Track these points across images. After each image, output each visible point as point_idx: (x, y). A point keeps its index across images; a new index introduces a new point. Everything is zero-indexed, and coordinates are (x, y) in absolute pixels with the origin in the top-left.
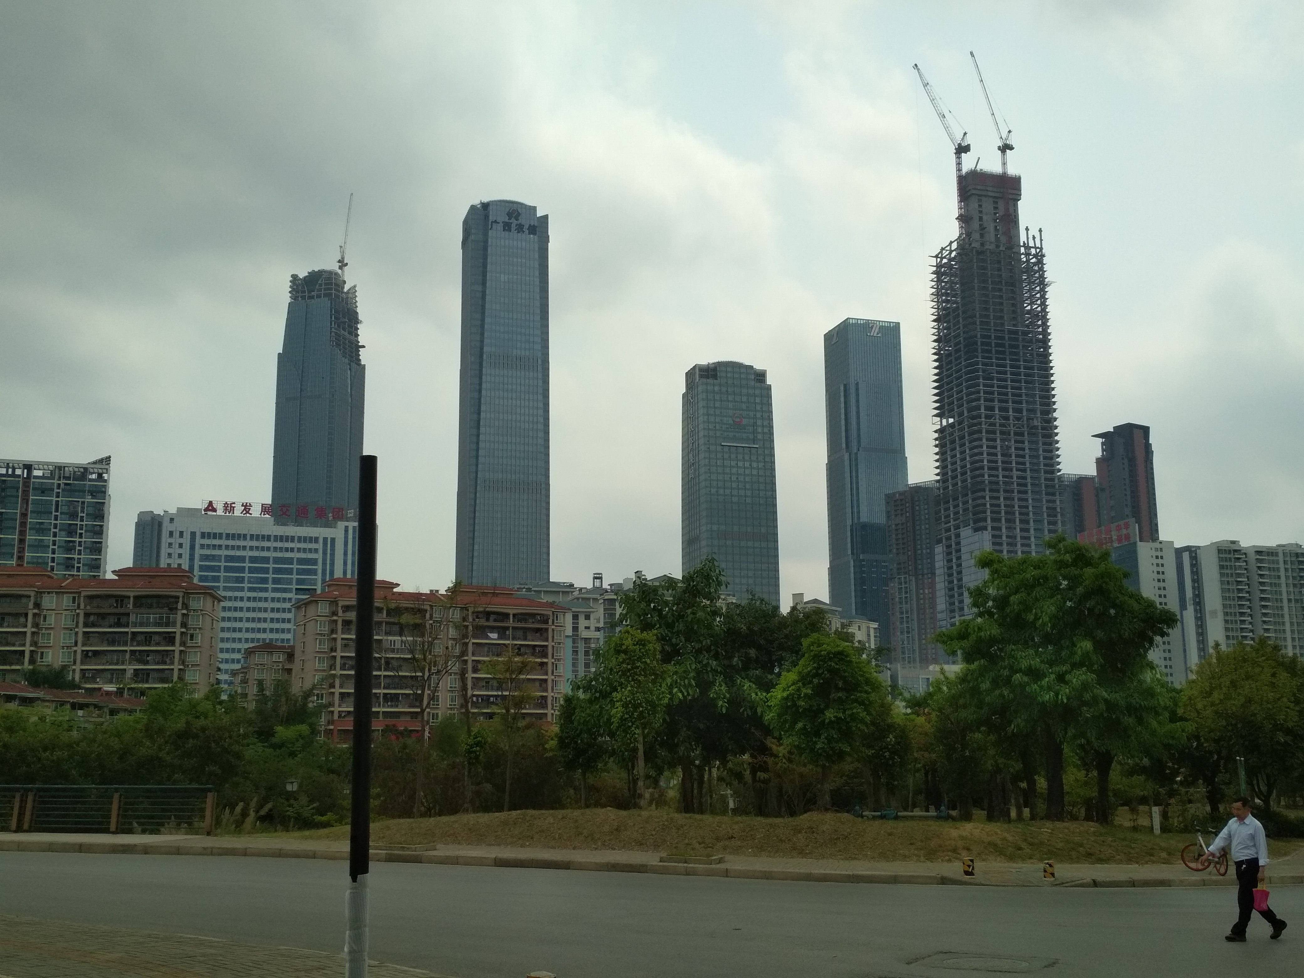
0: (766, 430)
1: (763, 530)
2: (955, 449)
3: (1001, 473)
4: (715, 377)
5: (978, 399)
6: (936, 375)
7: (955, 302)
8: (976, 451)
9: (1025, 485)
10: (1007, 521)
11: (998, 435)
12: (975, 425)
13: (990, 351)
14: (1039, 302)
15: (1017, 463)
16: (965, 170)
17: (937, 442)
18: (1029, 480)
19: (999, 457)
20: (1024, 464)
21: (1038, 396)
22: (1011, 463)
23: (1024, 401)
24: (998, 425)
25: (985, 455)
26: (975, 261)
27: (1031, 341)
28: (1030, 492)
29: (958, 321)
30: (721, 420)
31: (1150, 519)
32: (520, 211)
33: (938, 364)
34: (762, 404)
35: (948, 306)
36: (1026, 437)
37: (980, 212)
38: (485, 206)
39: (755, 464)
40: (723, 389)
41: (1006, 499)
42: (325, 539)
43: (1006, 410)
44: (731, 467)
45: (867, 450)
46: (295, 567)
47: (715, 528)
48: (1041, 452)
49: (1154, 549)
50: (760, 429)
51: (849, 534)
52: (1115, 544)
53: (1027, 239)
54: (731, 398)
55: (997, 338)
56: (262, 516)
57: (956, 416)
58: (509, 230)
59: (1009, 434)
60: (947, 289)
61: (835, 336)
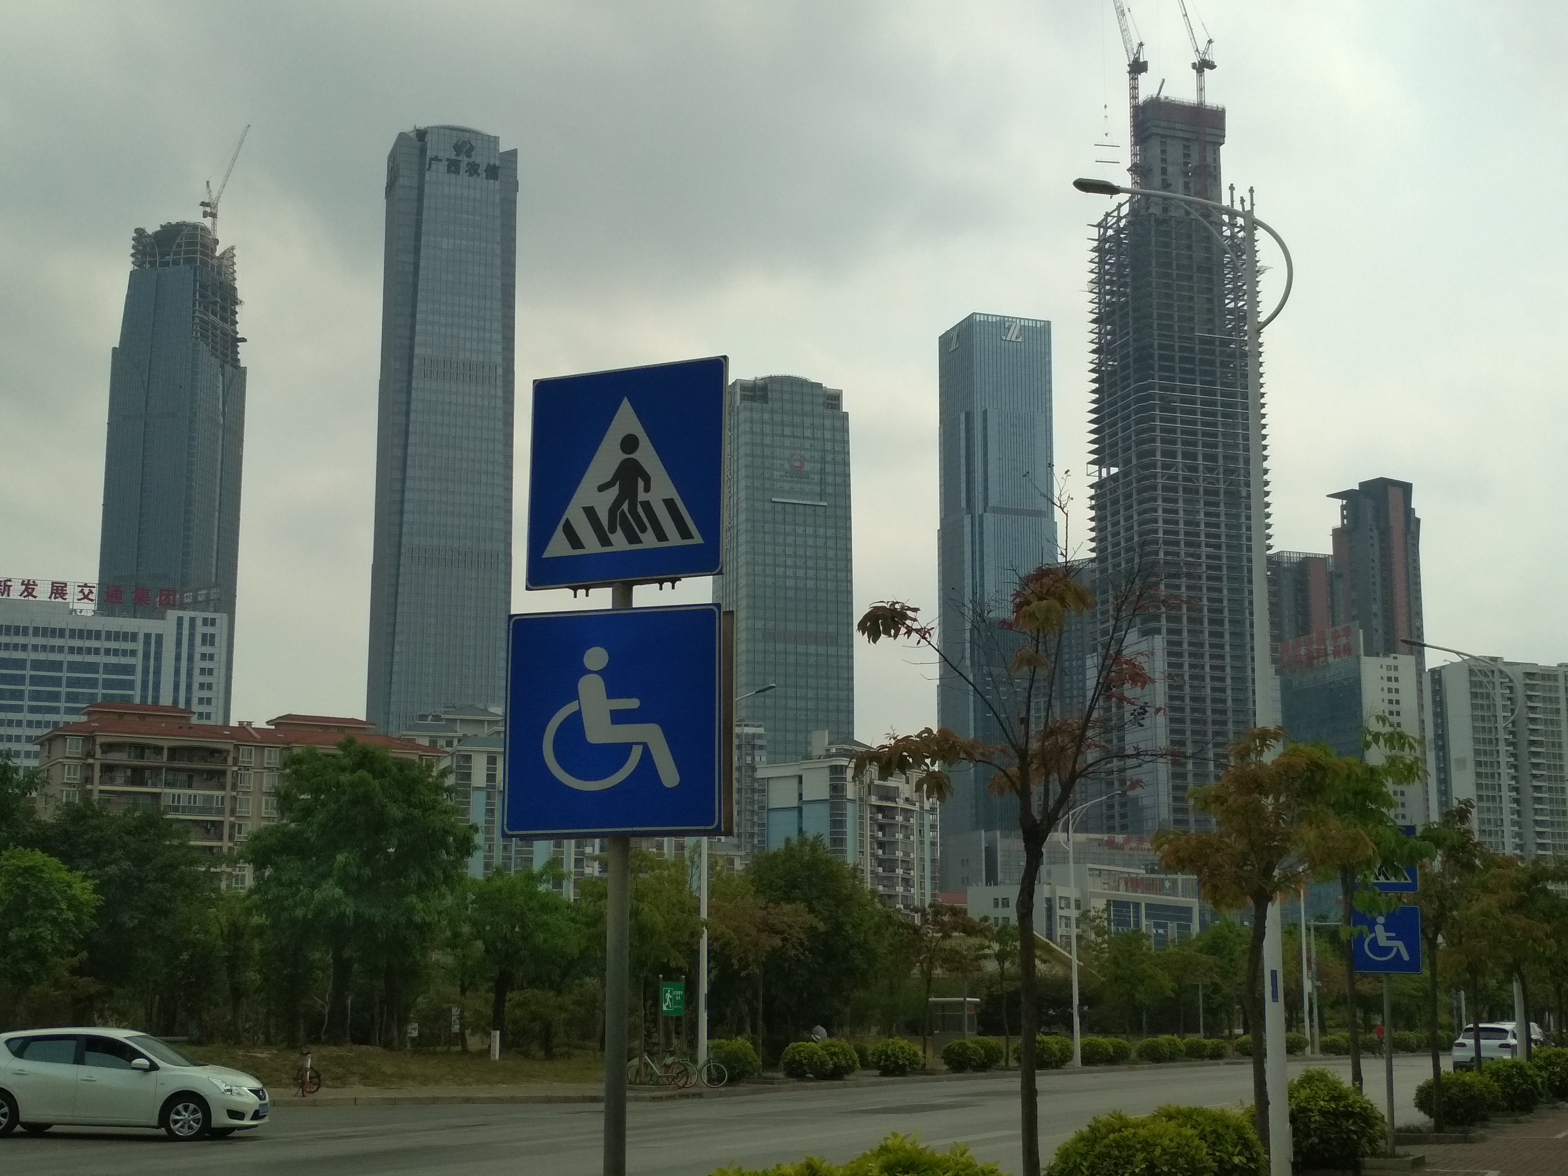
0: (839, 480)
1: (832, 629)
2: (1118, 512)
3: (1183, 549)
4: (764, 398)
5: (1153, 440)
6: (1093, 402)
7: (1125, 294)
8: (1147, 516)
9: (1219, 568)
10: (1190, 620)
11: (1181, 493)
12: (1147, 478)
13: (1171, 369)
14: (1246, 297)
15: (1208, 535)
16: (1142, 97)
17: (1093, 502)
18: (1224, 561)
19: (1181, 525)
20: (1218, 536)
21: (1241, 435)
22: (1198, 535)
23: (1221, 445)
24: (1180, 478)
25: (1160, 524)
26: (1153, 233)
27: (1232, 355)
28: (1225, 578)
29: (1127, 323)
30: (773, 465)
31: (1410, 619)
32: (473, 144)
33: (1097, 385)
34: (834, 441)
35: (1114, 300)
36: (1222, 497)
37: (1164, 160)
38: (421, 134)
39: (821, 531)
40: (777, 418)
41: (1189, 588)
42: (148, 636)
43: (1194, 457)
44: (785, 534)
45: (997, 510)
46: (101, 676)
47: (760, 624)
48: (1243, 519)
49: (1384, 667)
50: (830, 479)
51: (967, 635)
52: (1331, 659)
53: (1232, 201)
54: (787, 431)
55: (1182, 349)
56: (53, 600)
57: (1121, 465)
58: (457, 172)
59: (1197, 492)
60: (1112, 275)
61: (955, 339)
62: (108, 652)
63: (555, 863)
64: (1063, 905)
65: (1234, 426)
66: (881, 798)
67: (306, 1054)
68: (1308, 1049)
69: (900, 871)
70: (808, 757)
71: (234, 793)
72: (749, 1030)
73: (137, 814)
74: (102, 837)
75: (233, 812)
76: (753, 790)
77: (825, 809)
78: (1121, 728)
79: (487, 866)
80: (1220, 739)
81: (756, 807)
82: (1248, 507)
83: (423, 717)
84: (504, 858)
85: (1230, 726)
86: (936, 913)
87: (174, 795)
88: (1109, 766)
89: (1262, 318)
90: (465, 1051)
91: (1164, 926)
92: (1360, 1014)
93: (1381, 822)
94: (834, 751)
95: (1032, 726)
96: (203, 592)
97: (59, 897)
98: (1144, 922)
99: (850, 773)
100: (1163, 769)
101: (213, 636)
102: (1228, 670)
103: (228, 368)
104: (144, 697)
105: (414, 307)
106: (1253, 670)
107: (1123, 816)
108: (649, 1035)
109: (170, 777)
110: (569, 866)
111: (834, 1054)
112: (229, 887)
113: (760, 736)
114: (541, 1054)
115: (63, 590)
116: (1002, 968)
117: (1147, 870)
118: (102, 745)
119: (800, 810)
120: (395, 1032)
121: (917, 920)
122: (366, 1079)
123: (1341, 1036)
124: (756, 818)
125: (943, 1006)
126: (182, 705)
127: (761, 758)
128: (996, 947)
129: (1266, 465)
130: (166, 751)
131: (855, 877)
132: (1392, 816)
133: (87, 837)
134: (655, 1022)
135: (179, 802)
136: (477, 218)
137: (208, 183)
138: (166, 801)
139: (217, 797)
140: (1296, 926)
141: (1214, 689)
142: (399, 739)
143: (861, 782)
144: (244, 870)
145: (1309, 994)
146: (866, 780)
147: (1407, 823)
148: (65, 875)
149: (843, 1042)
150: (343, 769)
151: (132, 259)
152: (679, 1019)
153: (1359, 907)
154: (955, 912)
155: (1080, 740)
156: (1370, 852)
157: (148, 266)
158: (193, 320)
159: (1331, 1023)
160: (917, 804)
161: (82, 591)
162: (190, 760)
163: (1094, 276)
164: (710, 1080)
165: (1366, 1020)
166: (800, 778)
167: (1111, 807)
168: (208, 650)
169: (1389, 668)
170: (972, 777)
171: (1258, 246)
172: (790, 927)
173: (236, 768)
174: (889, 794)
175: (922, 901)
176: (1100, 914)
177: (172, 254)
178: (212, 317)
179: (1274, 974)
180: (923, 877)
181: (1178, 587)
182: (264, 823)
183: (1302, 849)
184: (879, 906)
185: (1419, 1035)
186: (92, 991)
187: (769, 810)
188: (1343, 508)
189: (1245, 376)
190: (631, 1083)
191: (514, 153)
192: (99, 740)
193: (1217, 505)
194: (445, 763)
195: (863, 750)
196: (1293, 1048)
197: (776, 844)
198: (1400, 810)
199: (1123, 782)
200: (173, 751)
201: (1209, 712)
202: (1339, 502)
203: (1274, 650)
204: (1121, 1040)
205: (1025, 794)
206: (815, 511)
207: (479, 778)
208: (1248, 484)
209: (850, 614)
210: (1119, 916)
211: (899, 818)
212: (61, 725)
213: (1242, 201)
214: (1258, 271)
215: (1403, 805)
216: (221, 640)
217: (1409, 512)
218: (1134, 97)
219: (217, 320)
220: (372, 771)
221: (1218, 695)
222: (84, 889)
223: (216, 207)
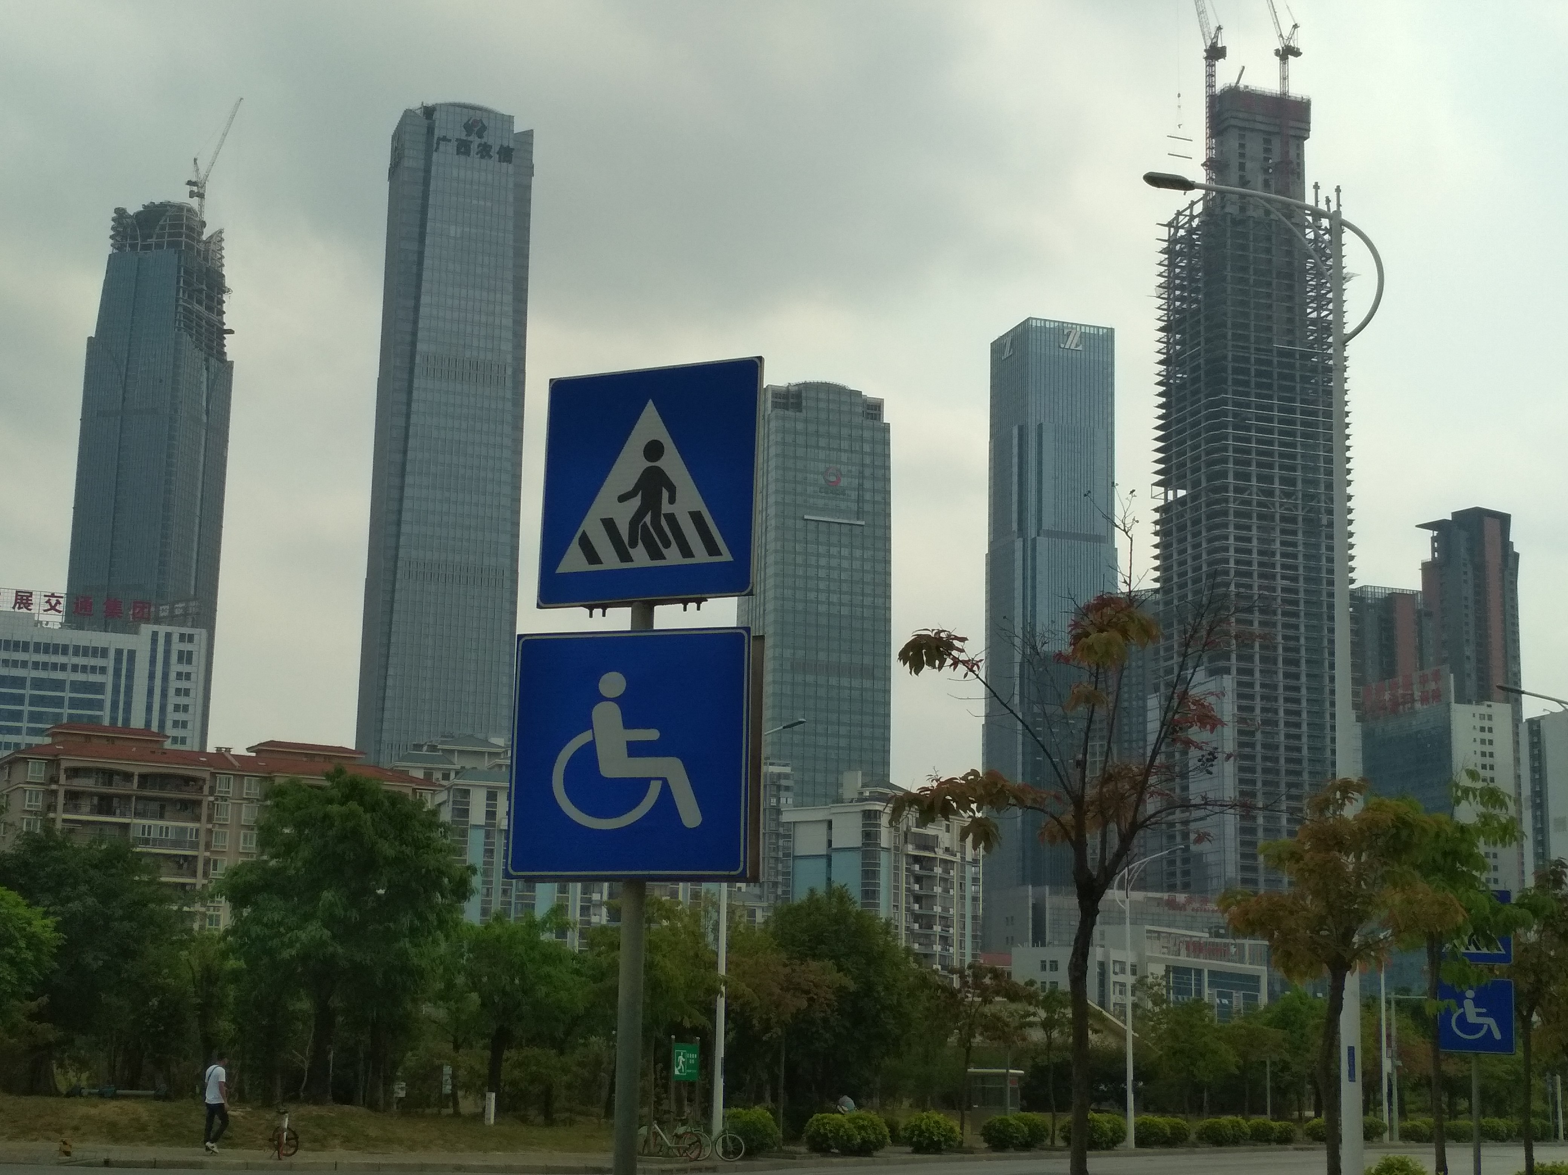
0: (878, 498)
1: (867, 660)
2: (1185, 539)
3: (1256, 582)
4: (798, 407)
5: (1225, 461)
6: (1159, 418)
7: (1196, 301)
8: (1217, 544)
9: (1296, 603)
10: (1263, 659)
11: (1255, 520)
12: (1217, 502)
13: (1246, 383)
14: (1331, 306)
15: (1284, 567)
16: (1219, 86)
17: (1158, 527)
18: (1302, 595)
19: (1255, 555)
20: (1295, 568)
21: (1322, 459)
22: (1273, 566)
23: (1300, 467)
24: (1255, 503)
25: (1232, 552)
26: (1229, 235)
27: (1314, 369)
28: (1302, 614)
29: (1199, 332)
30: (806, 478)
31: (1506, 664)
32: (485, 123)
33: (1164, 400)
34: (873, 454)
35: (1185, 306)
36: (1300, 524)
37: (1242, 155)
38: (429, 112)
39: (858, 553)
40: (812, 428)
41: (1262, 624)
42: (119, 652)
43: (1269, 479)
44: (818, 555)
45: (1050, 534)
46: (67, 695)
47: (788, 653)
48: (1323, 550)
49: (1477, 716)
50: (868, 496)
51: (1017, 670)
52: (1418, 705)
53: (1317, 201)
54: (823, 442)
55: (1259, 361)
56: (16, 610)
57: (1189, 487)
58: (467, 153)
59: (1272, 519)
60: (1183, 279)
61: (1008, 345)
62: (75, 668)
63: (559, 910)
64: (1117, 970)
65: (1315, 447)
66: (918, 847)
67: (284, 1113)
68: (1386, 1136)
69: (937, 928)
70: (839, 800)
71: (210, 826)
72: (768, 1096)
73: (104, 847)
74: (66, 870)
75: (208, 846)
76: (778, 835)
77: (856, 860)
78: (1184, 775)
79: (485, 912)
80: (1294, 791)
81: (781, 854)
82: (1331, 537)
83: (418, 747)
84: (502, 903)
85: (1306, 776)
86: (975, 976)
87: (144, 827)
88: (1171, 818)
89: (1348, 330)
90: (457, 1114)
91: (1229, 996)
92: (1445, 1098)
93: (1472, 886)
94: (867, 794)
95: (1087, 772)
96: (180, 605)
97: (17, 935)
98: (1207, 991)
99: (884, 820)
100: (1231, 821)
101: (190, 653)
102: (1304, 715)
103: (213, 361)
104: (114, 719)
105: (417, 298)
106: (1333, 716)
107: (1186, 873)
108: (658, 1102)
109: (140, 807)
110: (574, 914)
111: (863, 1128)
112: (202, 928)
113: (786, 776)
114: (541, 1119)
115: (27, 600)
116: (1049, 1037)
117: (1210, 933)
118: (66, 770)
119: (829, 858)
120: (381, 1093)
121: (956, 984)
122: (348, 1142)
123: (1422, 1122)
124: (780, 867)
125: (984, 1077)
126: (155, 728)
127: (787, 800)
128: (1043, 1014)
129: (1349, 490)
130: (136, 780)
131: (888, 933)
132: (1483, 879)
133: (48, 870)
134: (666, 1088)
135: (149, 834)
136: (489, 204)
137: (195, 160)
138: (135, 833)
139: (192, 829)
140: (1375, 999)
141: (1288, 736)
142: (391, 770)
143: (897, 829)
144: (218, 911)
145: (1389, 1074)
146: (903, 827)
147: (1500, 887)
148: (22, 911)
149: (873, 1115)
150: (330, 801)
151: (111, 241)
152: (692, 1084)
153: (1447, 981)
154: (997, 975)
155: (1141, 788)
156: (1460, 919)
157: (128, 249)
158: (176, 308)
159: (1413, 1107)
160: (958, 855)
161: (48, 602)
162: (162, 788)
163: (1162, 280)
164: (726, 1153)
165: (1451, 1105)
166: (830, 823)
167: (1172, 863)
168: (184, 668)
169: (1482, 717)
170: (1019, 825)
171: (1345, 251)
172: (816, 986)
173: (211, 799)
174: (928, 843)
175: (962, 961)
176: (1159, 981)
177: (155, 237)
178: (197, 307)
179: (1351, 1050)
180: (963, 935)
181: (1251, 623)
182: (240, 860)
183: (1384, 913)
184: (914, 966)
185: (1509, 1122)
186: (51, 1038)
187: (795, 857)
188: (1434, 539)
189: (1329, 393)
190: (639, 1154)
191: (529, 134)
192: (64, 765)
193: (1294, 533)
194: (442, 797)
195: (901, 794)
196: (1371, 1133)
197: (800, 896)
198: (1492, 875)
199: (1185, 836)
200: (144, 778)
201: (1282, 761)
202: (1430, 533)
203: (1355, 694)
204: (1179, 1120)
205: (1080, 846)
206: (851, 530)
207: (477, 814)
208: (1330, 512)
209: (888, 644)
210: (1179, 983)
211: (938, 870)
212: (23, 747)
213: (1328, 201)
214: (1344, 278)
215: (1496, 868)
216: (199, 659)
217: (1507, 545)
218: (1210, 85)
219: (202, 309)
220: (361, 804)
221: (1293, 743)
222: (45, 926)
223: (203, 186)
